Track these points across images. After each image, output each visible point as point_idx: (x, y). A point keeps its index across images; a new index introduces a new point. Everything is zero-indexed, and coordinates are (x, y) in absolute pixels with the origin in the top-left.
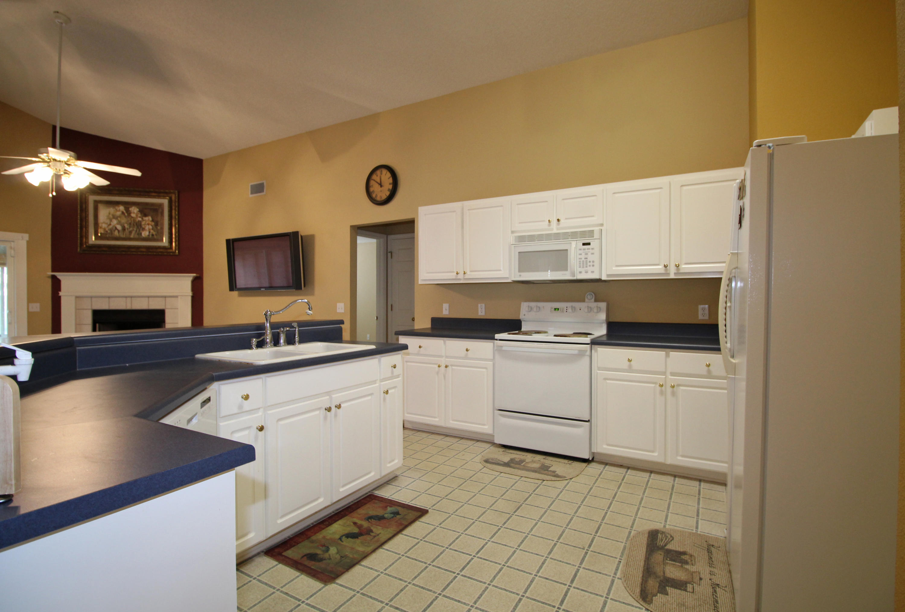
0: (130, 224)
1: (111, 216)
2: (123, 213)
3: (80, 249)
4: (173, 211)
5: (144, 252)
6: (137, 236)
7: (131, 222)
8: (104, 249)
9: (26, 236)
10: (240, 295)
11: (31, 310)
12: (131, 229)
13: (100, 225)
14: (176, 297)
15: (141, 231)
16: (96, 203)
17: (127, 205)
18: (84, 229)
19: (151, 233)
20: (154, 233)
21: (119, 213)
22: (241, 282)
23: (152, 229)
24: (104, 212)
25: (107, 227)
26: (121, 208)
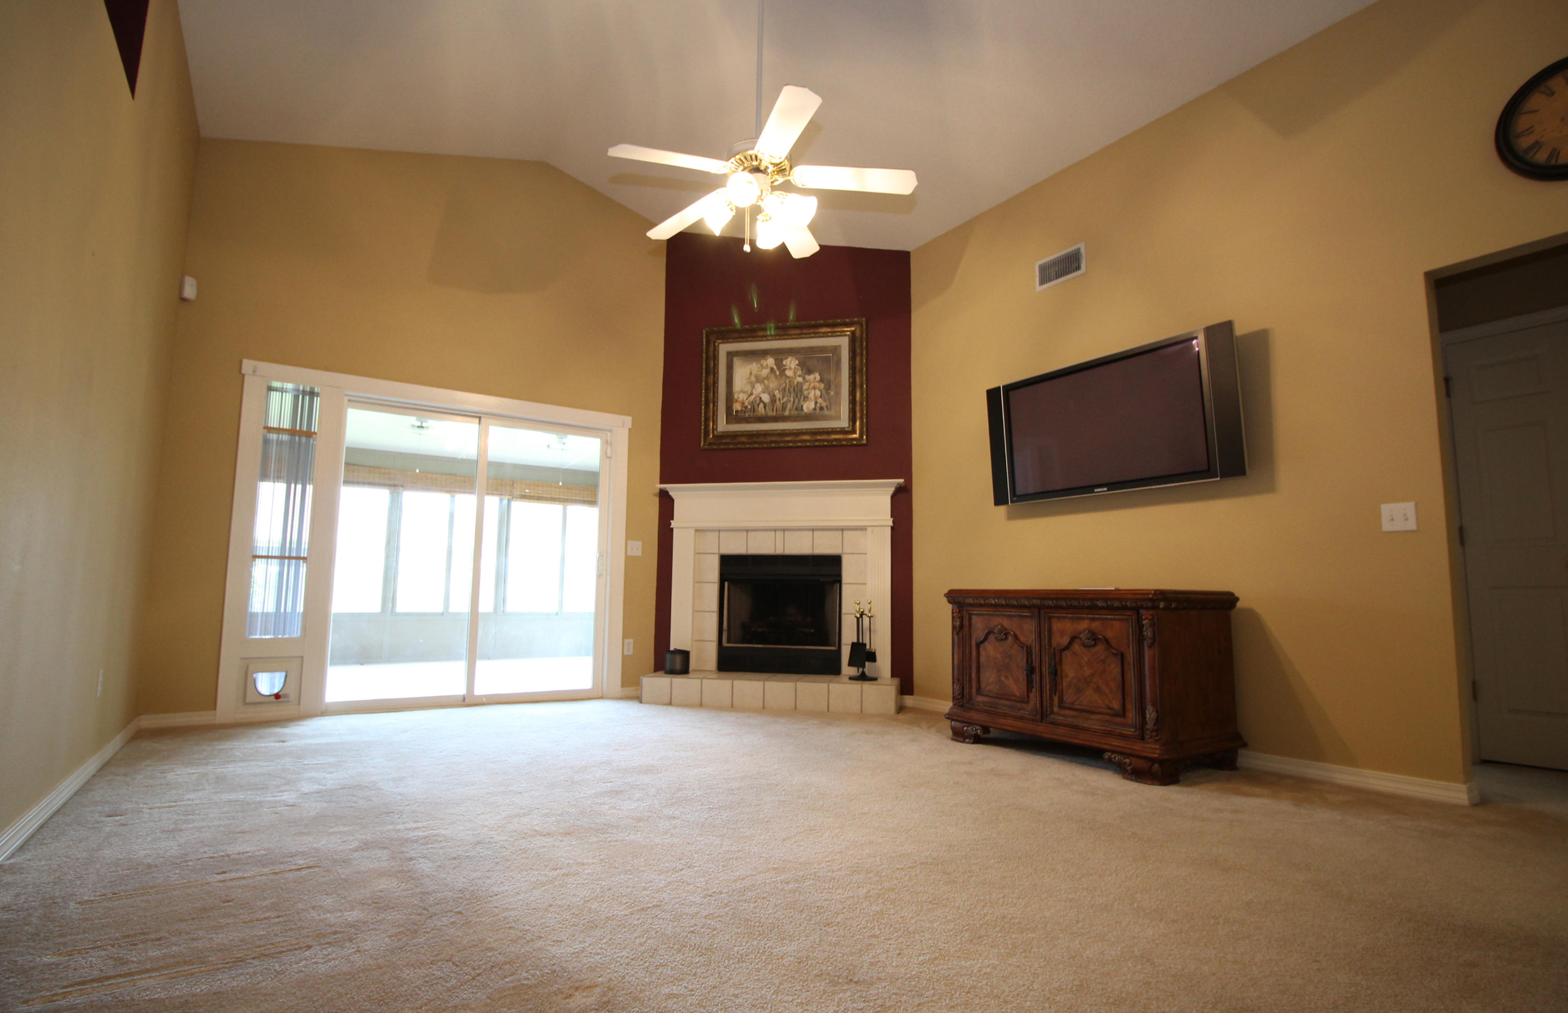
0: (784, 389)
1: (753, 379)
2: (772, 369)
3: (705, 441)
4: (858, 359)
5: (806, 441)
6: (794, 413)
7: (786, 387)
8: (743, 439)
9: (628, 420)
11: (628, 554)
12: (785, 399)
13: (736, 396)
14: (863, 529)
15: (802, 403)
16: (731, 355)
17: (780, 355)
18: (711, 405)
19: (818, 405)
20: (824, 404)
21: (765, 372)
22: (1025, 483)
23: (821, 397)
24: (743, 373)
25: (747, 399)
26: (770, 361)
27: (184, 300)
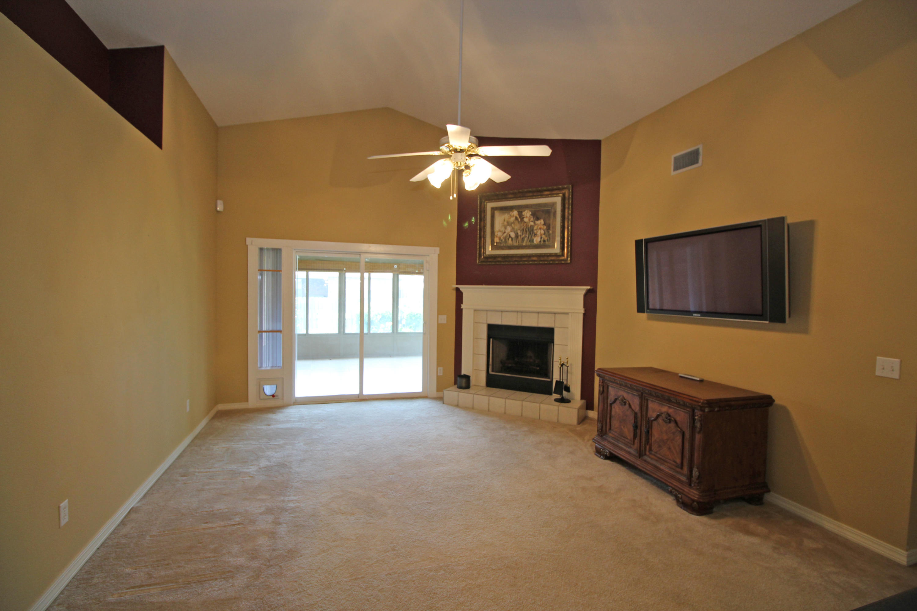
0: (523, 230)
1: (506, 223)
2: (516, 218)
3: (479, 260)
4: (566, 211)
5: (535, 261)
6: (529, 244)
7: (524, 228)
8: (499, 259)
9: (437, 249)
10: (649, 319)
11: (440, 322)
12: (523, 236)
13: (496, 234)
14: (567, 314)
15: (533, 237)
16: (493, 209)
17: (520, 209)
18: (483, 239)
19: (542, 239)
20: (546, 239)
21: (513, 219)
22: (654, 301)
23: (544, 234)
24: (500, 219)
25: (502, 235)
26: (515, 213)
27: (218, 212)
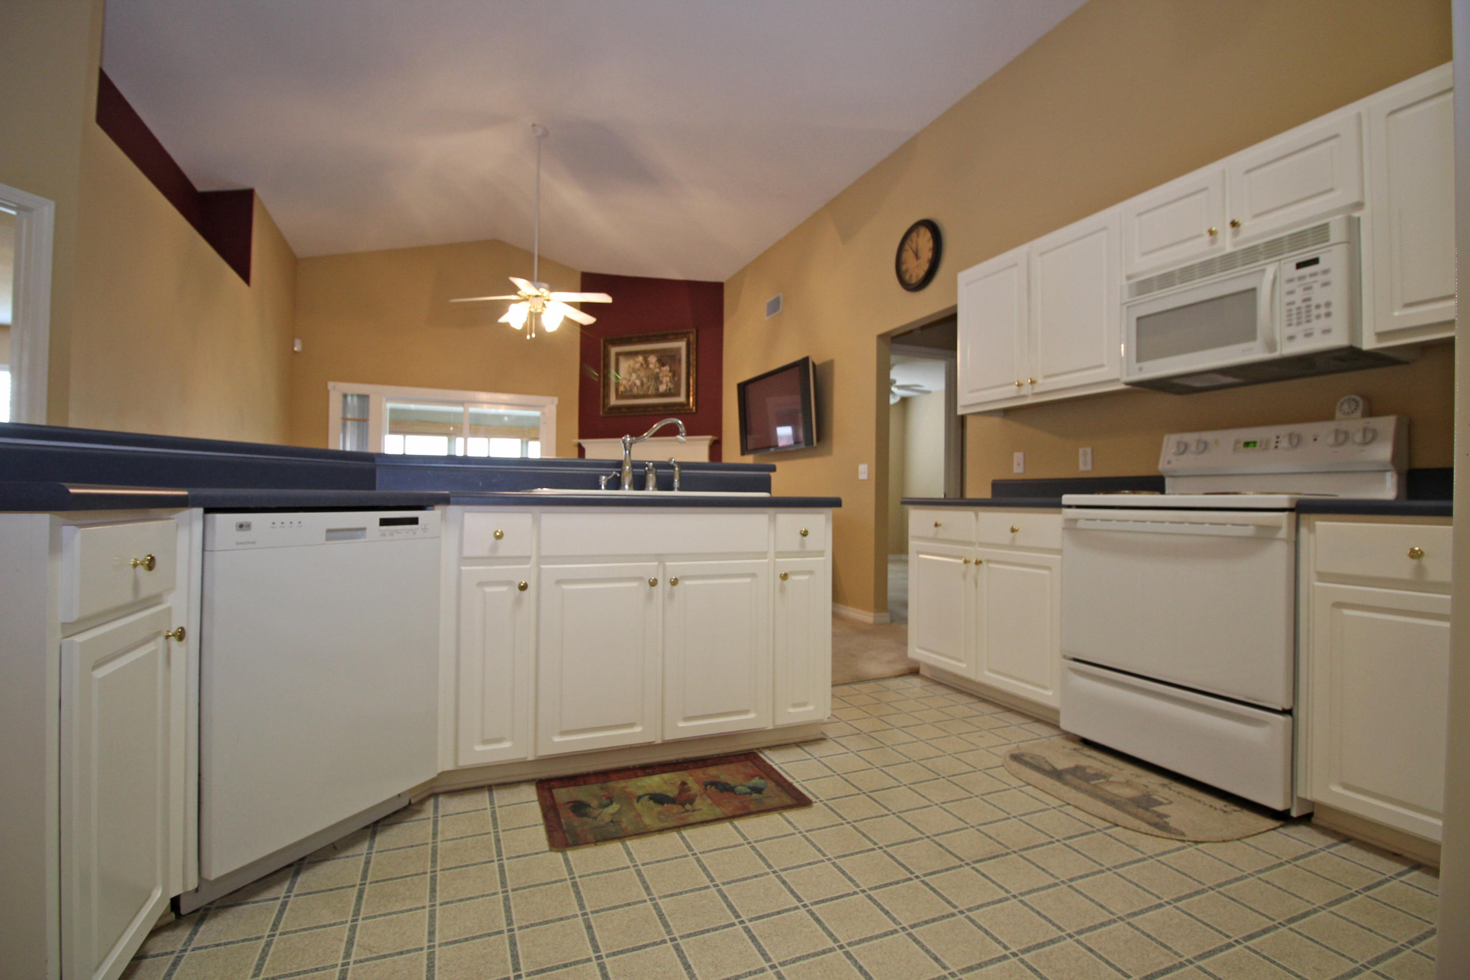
0: (648, 377)
1: (631, 370)
2: (642, 365)
3: (603, 411)
4: (691, 356)
6: (654, 392)
7: (650, 375)
8: (625, 410)
9: (556, 400)
12: (649, 383)
13: (621, 382)
15: (659, 385)
17: (645, 354)
18: (607, 388)
19: (668, 387)
20: (672, 387)
21: (638, 366)
23: (670, 382)
24: (625, 365)
25: (627, 384)
26: (640, 359)
27: (295, 352)
